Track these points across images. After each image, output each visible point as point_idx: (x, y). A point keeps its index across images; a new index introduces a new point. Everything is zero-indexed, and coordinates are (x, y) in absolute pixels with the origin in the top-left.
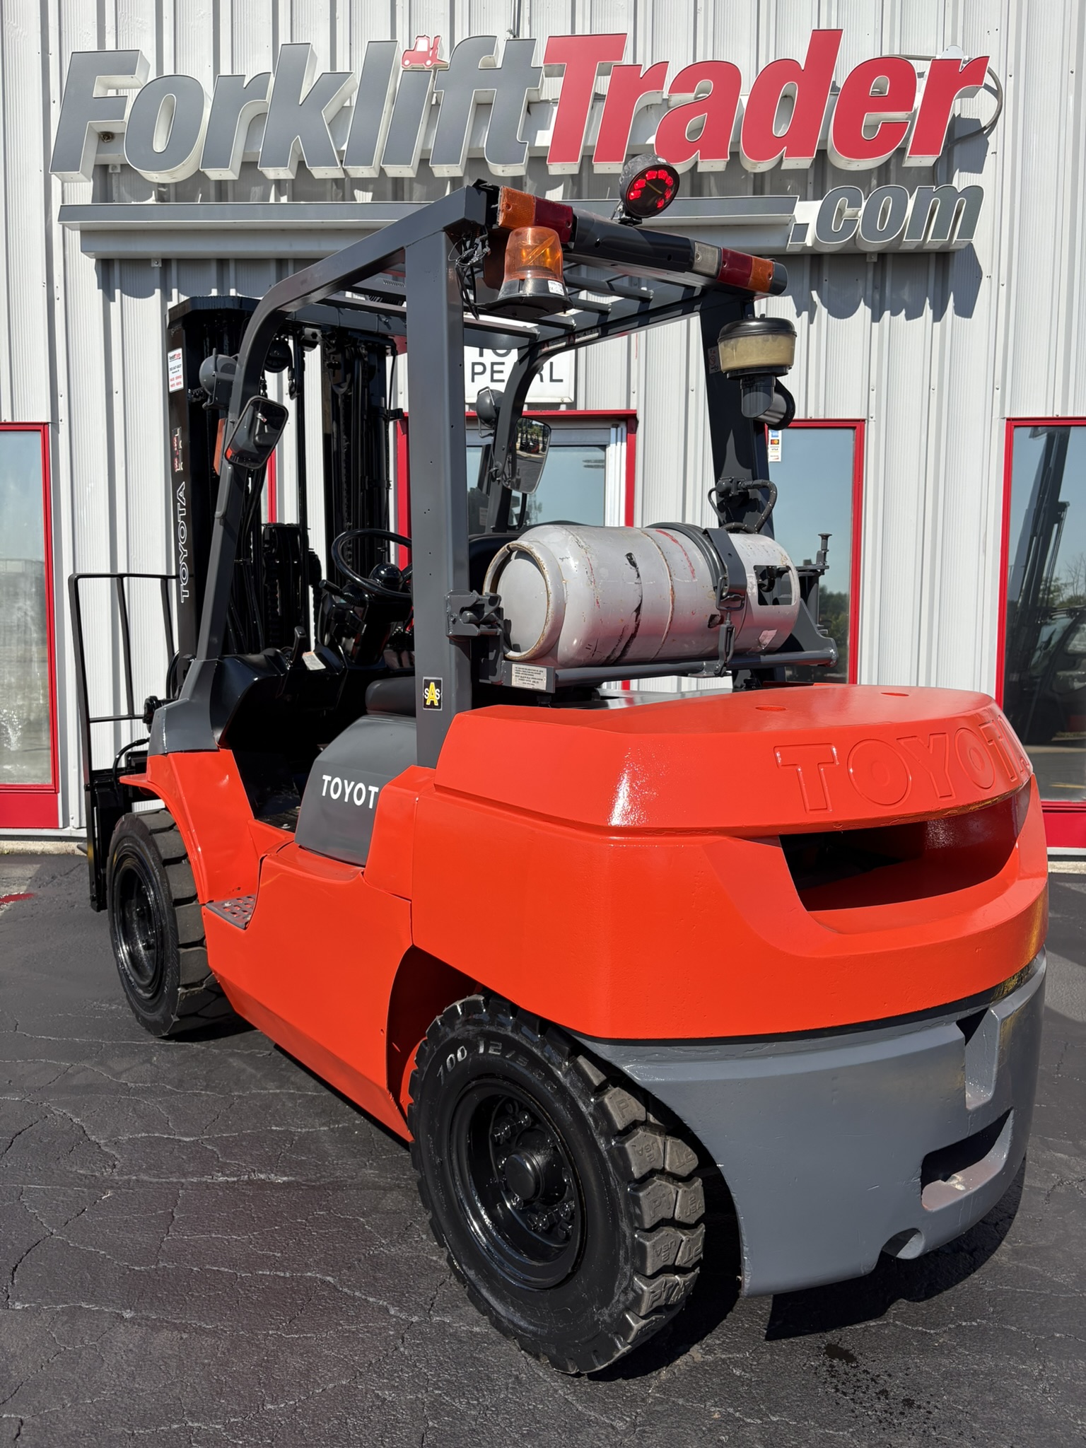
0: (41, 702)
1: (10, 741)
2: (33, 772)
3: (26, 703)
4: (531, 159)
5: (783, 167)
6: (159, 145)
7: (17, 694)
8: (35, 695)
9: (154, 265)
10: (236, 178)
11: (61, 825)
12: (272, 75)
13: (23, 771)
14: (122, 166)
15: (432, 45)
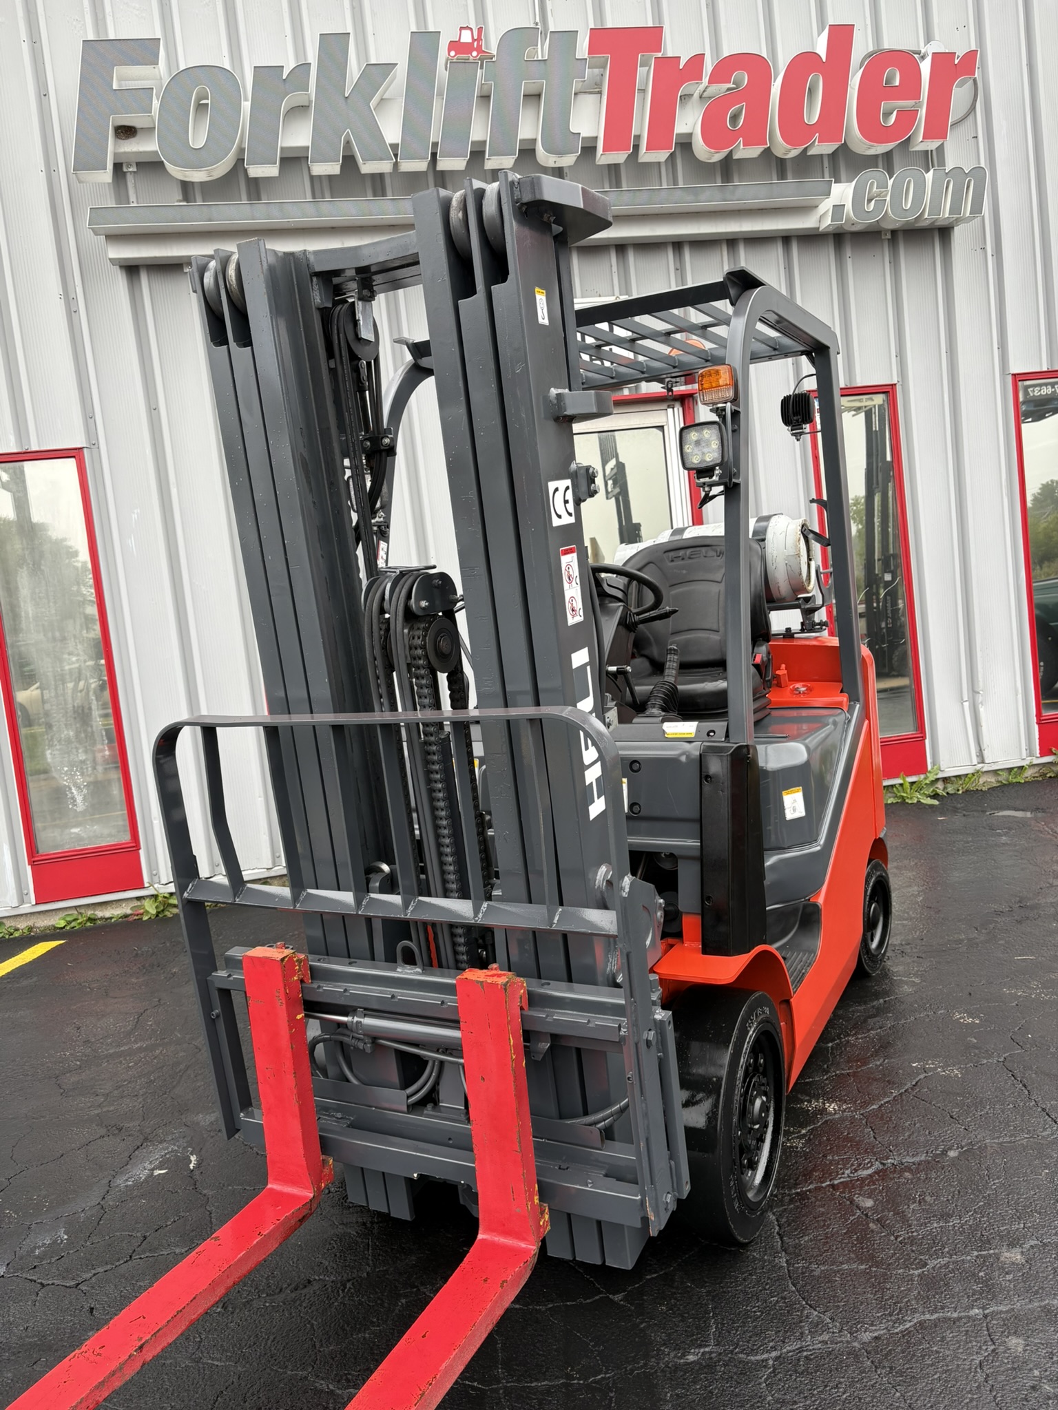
0: (107, 753)
1: (75, 801)
2: (106, 832)
3: (89, 756)
5: (810, 153)
7: (77, 749)
8: (101, 747)
9: (186, 270)
10: (277, 175)
11: (146, 885)
12: (313, 66)
13: (95, 832)
14: (138, 164)
15: (476, 37)
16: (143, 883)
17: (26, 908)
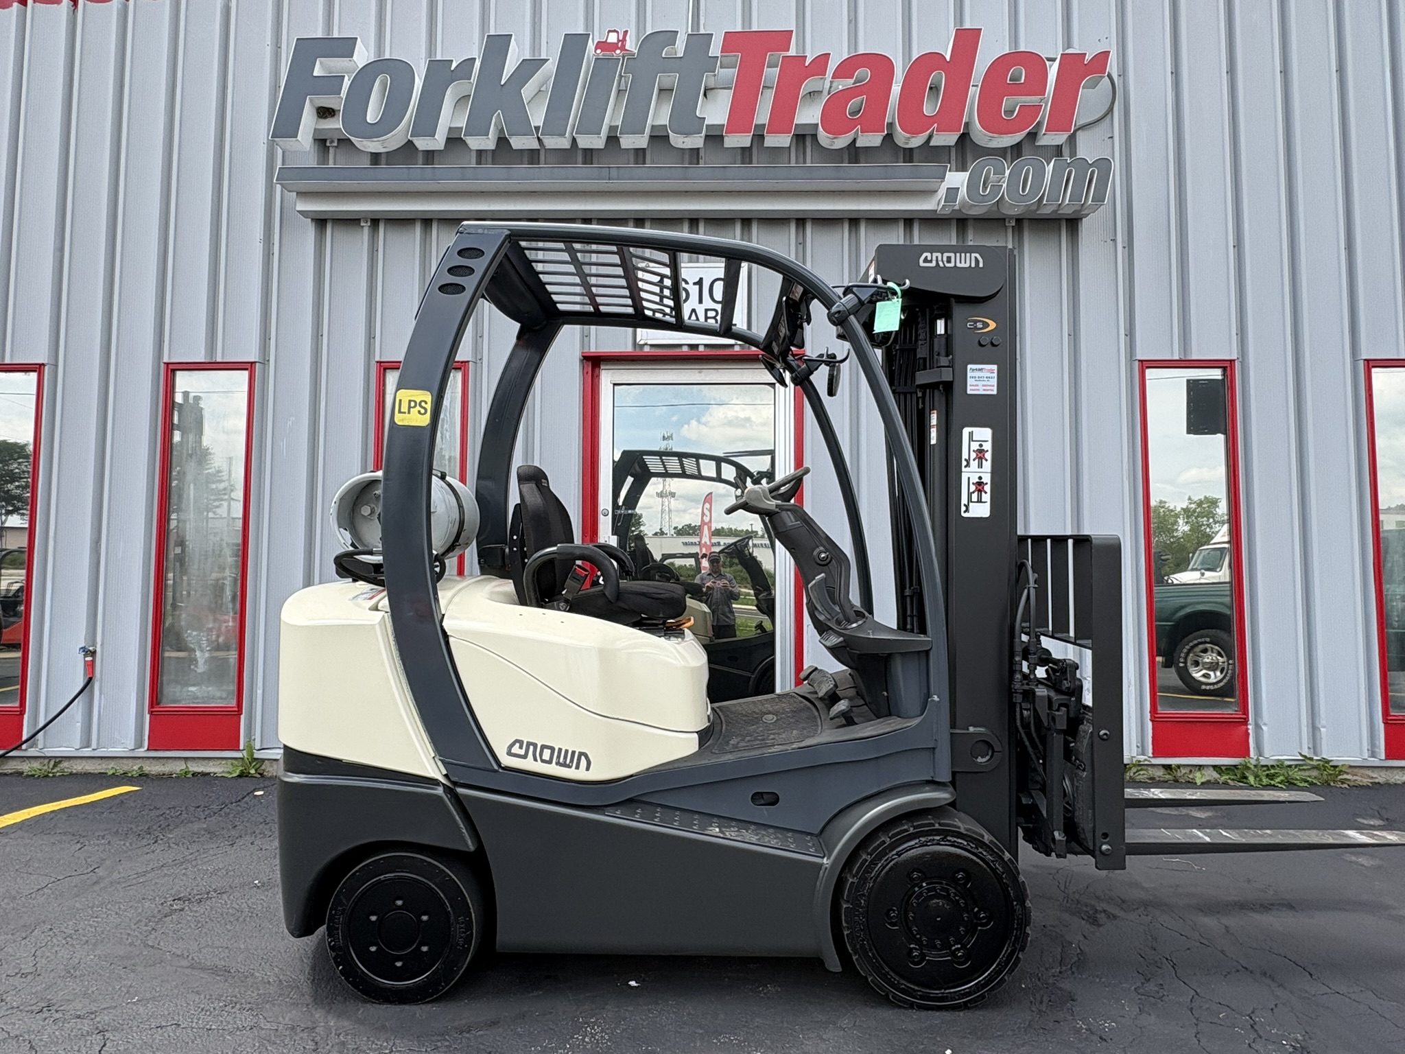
0: (231, 624)
1: (197, 663)
2: (218, 694)
3: (217, 625)
4: (706, 136)
5: (932, 144)
6: (372, 116)
7: (207, 617)
8: (226, 617)
9: (362, 224)
10: (442, 148)
11: (241, 748)
12: (477, 60)
13: (208, 692)
14: (339, 140)
15: (621, 38)
16: (239, 747)
17: (142, 752)
